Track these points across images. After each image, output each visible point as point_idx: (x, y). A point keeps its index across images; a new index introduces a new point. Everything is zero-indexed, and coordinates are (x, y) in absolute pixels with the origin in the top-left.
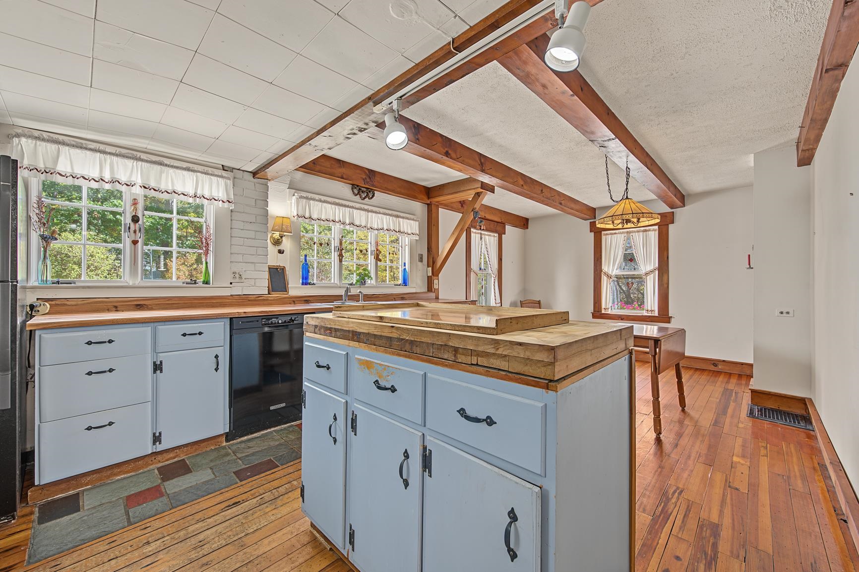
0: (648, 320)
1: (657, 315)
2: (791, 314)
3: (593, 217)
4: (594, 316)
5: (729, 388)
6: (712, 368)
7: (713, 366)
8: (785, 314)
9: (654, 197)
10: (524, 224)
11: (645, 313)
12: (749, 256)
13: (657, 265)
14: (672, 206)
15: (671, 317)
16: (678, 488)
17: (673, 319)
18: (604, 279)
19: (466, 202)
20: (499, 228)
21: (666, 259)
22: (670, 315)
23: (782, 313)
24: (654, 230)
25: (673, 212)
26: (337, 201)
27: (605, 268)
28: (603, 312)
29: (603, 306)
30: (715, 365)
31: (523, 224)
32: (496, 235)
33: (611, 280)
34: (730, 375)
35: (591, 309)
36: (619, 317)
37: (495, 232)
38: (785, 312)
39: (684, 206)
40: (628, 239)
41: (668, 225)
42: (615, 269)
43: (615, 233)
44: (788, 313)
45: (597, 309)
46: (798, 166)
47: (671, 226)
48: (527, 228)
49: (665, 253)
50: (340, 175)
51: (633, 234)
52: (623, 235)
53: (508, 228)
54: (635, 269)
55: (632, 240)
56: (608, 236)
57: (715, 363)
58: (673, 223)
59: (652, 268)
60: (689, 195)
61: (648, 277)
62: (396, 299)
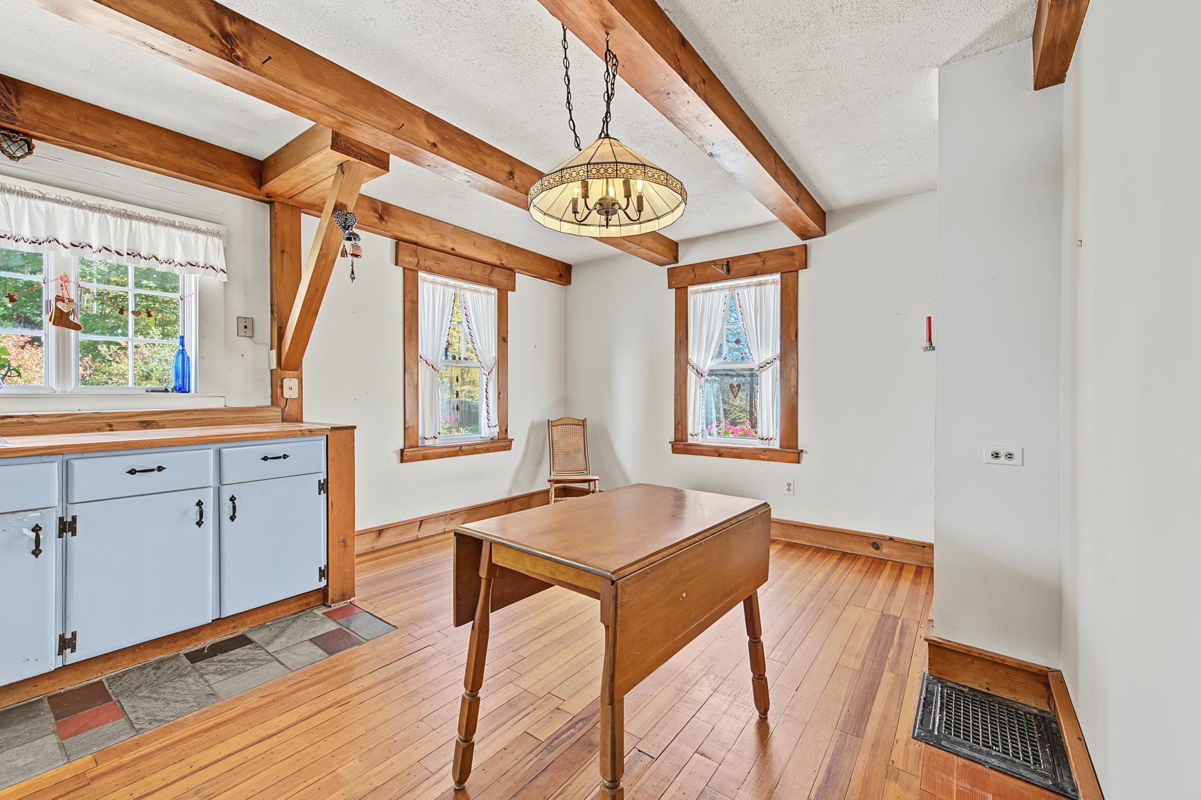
0: (763, 457)
1: (778, 448)
2: (1017, 459)
3: (672, 258)
4: (675, 450)
5: (892, 613)
6: (871, 552)
7: (872, 549)
8: (1002, 459)
9: (774, 218)
10: (561, 275)
11: (758, 444)
12: (929, 319)
13: (779, 351)
14: (804, 234)
15: (802, 451)
17: (804, 456)
18: (692, 376)
19: (392, 210)
20: (498, 276)
21: (793, 338)
22: (800, 448)
23: (996, 455)
24: (774, 282)
25: (806, 245)
27: (693, 356)
28: (690, 441)
29: (690, 431)
30: (876, 546)
31: (558, 273)
32: (494, 291)
33: (703, 379)
34: (901, 567)
35: (671, 436)
36: (716, 451)
37: (490, 284)
38: (1002, 453)
39: (825, 235)
40: (732, 298)
41: (797, 271)
42: (710, 358)
43: (710, 290)
44: (1010, 456)
45: (679, 437)
46: (1036, 88)
47: (802, 273)
48: (569, 283)
49: (792, 328)
51: (740, 291)
52: (722, 294)
53: (521, 279)
54: (743, 359)
55: (738, 303)
56: (698, 295)
57: (875, 542)
58: (806, 268)
59: (770, 356)
60: (832, 211)
61: (763, 373)
62: (114, 428)
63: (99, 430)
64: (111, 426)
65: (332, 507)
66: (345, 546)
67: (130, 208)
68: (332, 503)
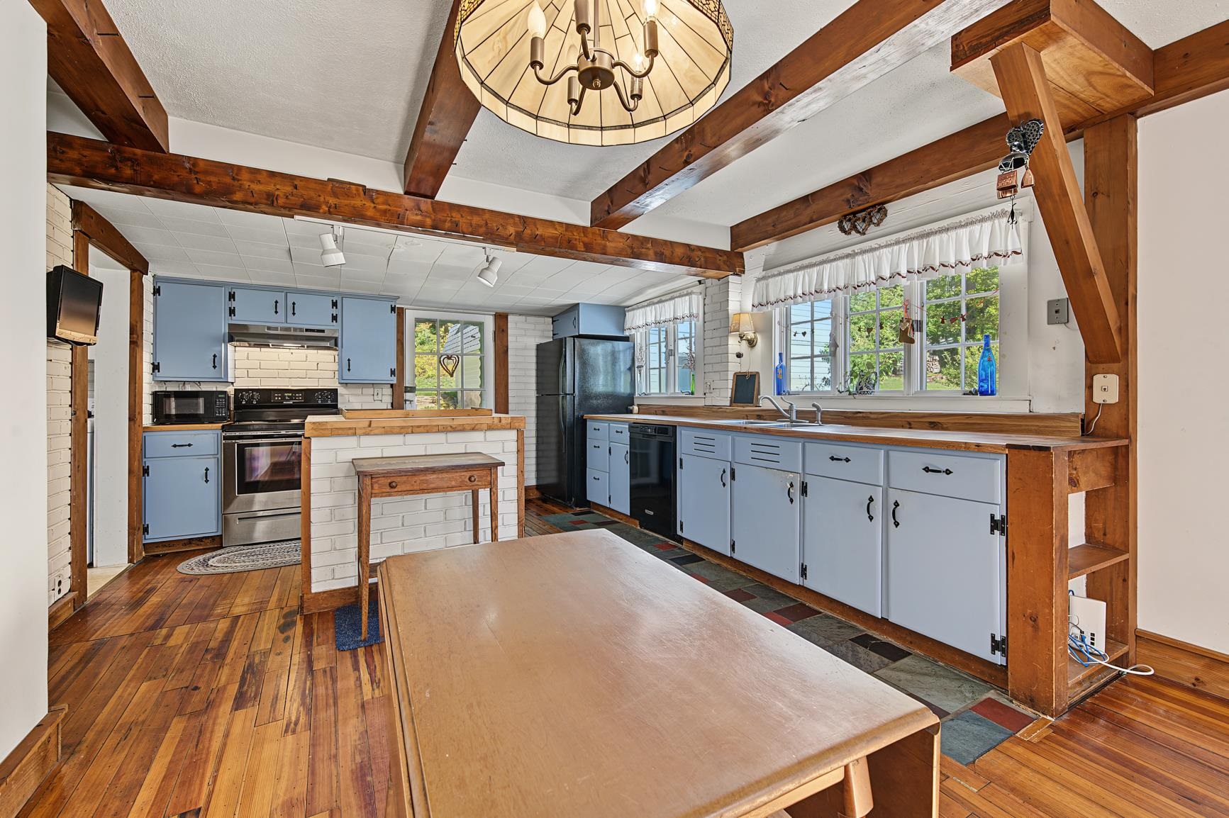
16: (294, 732)
26: (800, 263)
50: (808, 220)
62: (912, 426)
63: (903, 427)
64: (910, 424)
65: (1013, 559)
66: (1036, 628)
67: (927, 228)
68: (1013, 554)
